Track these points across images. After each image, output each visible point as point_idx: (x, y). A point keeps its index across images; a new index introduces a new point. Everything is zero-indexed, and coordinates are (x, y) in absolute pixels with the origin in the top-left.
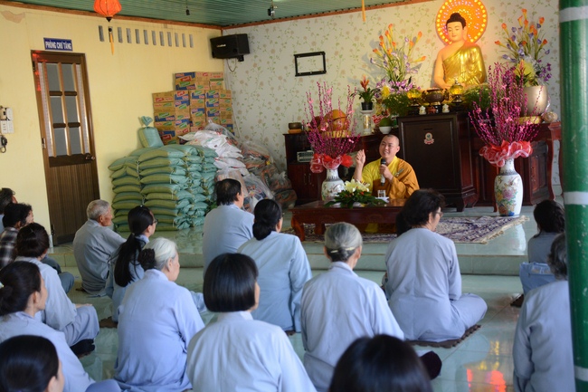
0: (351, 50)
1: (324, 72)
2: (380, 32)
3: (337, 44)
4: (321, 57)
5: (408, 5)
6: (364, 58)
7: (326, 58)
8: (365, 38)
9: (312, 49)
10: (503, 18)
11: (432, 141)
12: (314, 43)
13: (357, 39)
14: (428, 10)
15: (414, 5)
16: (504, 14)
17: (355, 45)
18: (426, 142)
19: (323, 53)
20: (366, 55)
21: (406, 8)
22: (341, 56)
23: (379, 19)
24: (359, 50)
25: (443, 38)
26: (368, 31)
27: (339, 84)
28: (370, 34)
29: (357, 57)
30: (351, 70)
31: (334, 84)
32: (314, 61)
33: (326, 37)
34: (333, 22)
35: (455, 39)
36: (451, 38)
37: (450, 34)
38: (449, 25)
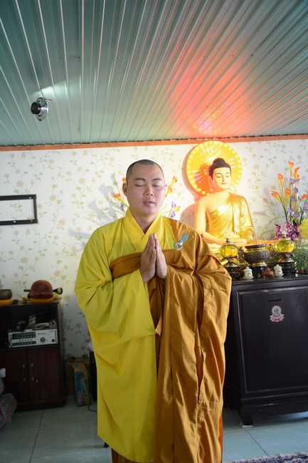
0: (74, 195)
1: (35, 221)
2: (113, 176)
3: (54, 186)
4: (30, 201)
5: (149, 147)
6: (92, 205)
7: (38, 203)
8: (94, 181)
9: (17, 191)
10: (256, 171)
11: (281, 317)
12: (20, 184)
13: (82, 181)
14: (172, 154)
15: (155, 146)
16: (257, 167)
17: (79, 189)
18: (272, 318)
19: (34, 197)
20: (94, 202)
22: (59, 202)
23: (112, 159)
24: (84, 196)
25: (195, 186)
26: (97, 173)
27: (56, 237)
28: (100, 176)
29: (82, 203)
30: (74, 220)
31: (50, 237)
32: (20, 206)
33: (39, 176)
34: (48, 159)
35: (224, 187)
36: (220, 185)
37: (219, 181)
38: (218, 170)
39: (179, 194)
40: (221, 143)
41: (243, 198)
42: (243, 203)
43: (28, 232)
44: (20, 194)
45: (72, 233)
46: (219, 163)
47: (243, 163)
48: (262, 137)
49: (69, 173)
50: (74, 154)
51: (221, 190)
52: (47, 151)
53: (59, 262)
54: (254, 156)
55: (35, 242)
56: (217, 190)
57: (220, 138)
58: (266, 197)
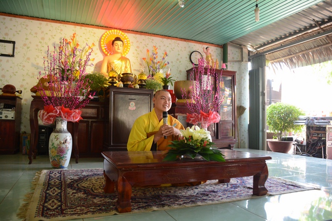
0: (37, 46)
1: (13, 56)
3: (27, 39)
4: (11, 45)
5: (83, 28)
7: (16, 46)
8: (49, 39)
9: (5, 38)
10: (138, 49)
11: (134, 108)
12: (7, 34)
13: (43, 39)
14: (94, 33)
15: (86, 28)
16: (138, 47)
17: (40, 42)
18: (130, 108)
19: (14, 43)
21: (80, 28)
22: (28, 48)
23: (62, 30)
24: (43, 47)
25: (104, 51)
26: (52, 36)
27: (24, 66)
28: (53, 38)
29: (41, 50)
30: (35, 58)
31: (20, 66)
32: (5, 46)
33: (18, 32)
34: (25, 24)
35: (119, 51)
36: (117, 50)
37: (116, 47)
38: (116, 42)
39: (96, 54)
40: (121, 32)
41: (128, 59)
42: (128, 62)
43: (8, 61)
44: (6, 39)
45: (33, 65)
46: (118, 39)
47: (131, 44)
48: (141, 33)
49: (36, 33)
50: (41, 24)
51: (118, 53)
52: (26, 20)
53: (23, 80)
54: (137, 41)
55: (11, 67)
56: (115, 52)
57: (120, 29)
58: (141, 63)
